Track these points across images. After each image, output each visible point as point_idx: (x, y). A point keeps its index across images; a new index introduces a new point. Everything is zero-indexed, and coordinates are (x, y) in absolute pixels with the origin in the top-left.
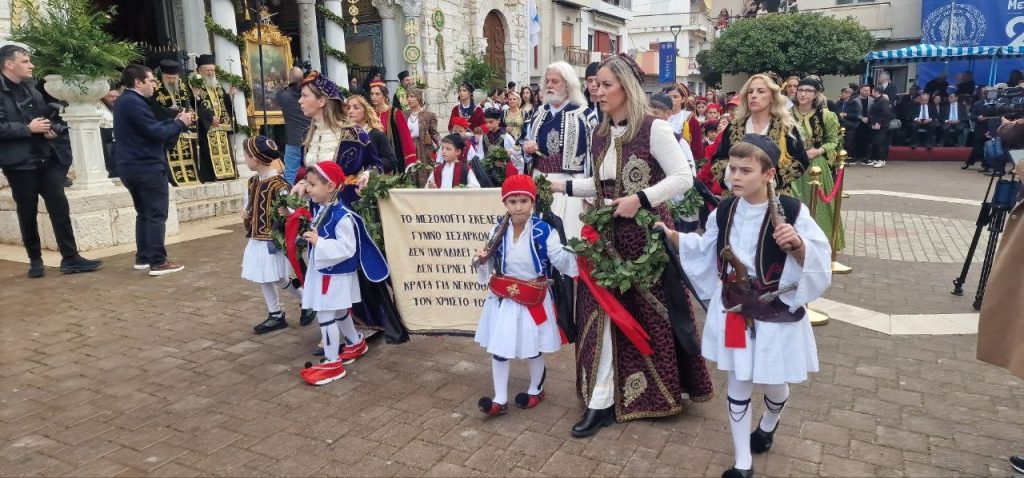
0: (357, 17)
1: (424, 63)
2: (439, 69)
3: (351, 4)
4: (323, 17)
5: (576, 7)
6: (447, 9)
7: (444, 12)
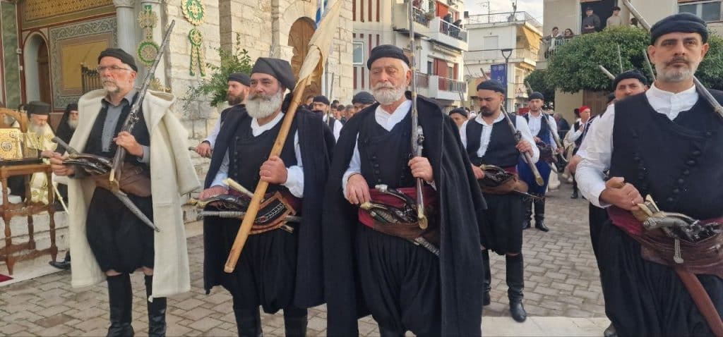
1: (168, 66)
2: (192, 74)
5: (417, 37)
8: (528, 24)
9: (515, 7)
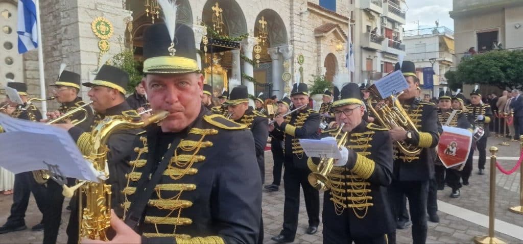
0: (260, 60)
1: (293, 81)
3: (257, 54)
4: (243, 59)
5: (373, 51)
6: (305, 54)
7: (304, 55)
8: (446, 35)
9: (437, 24)
